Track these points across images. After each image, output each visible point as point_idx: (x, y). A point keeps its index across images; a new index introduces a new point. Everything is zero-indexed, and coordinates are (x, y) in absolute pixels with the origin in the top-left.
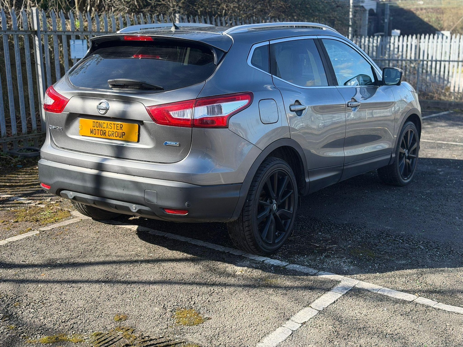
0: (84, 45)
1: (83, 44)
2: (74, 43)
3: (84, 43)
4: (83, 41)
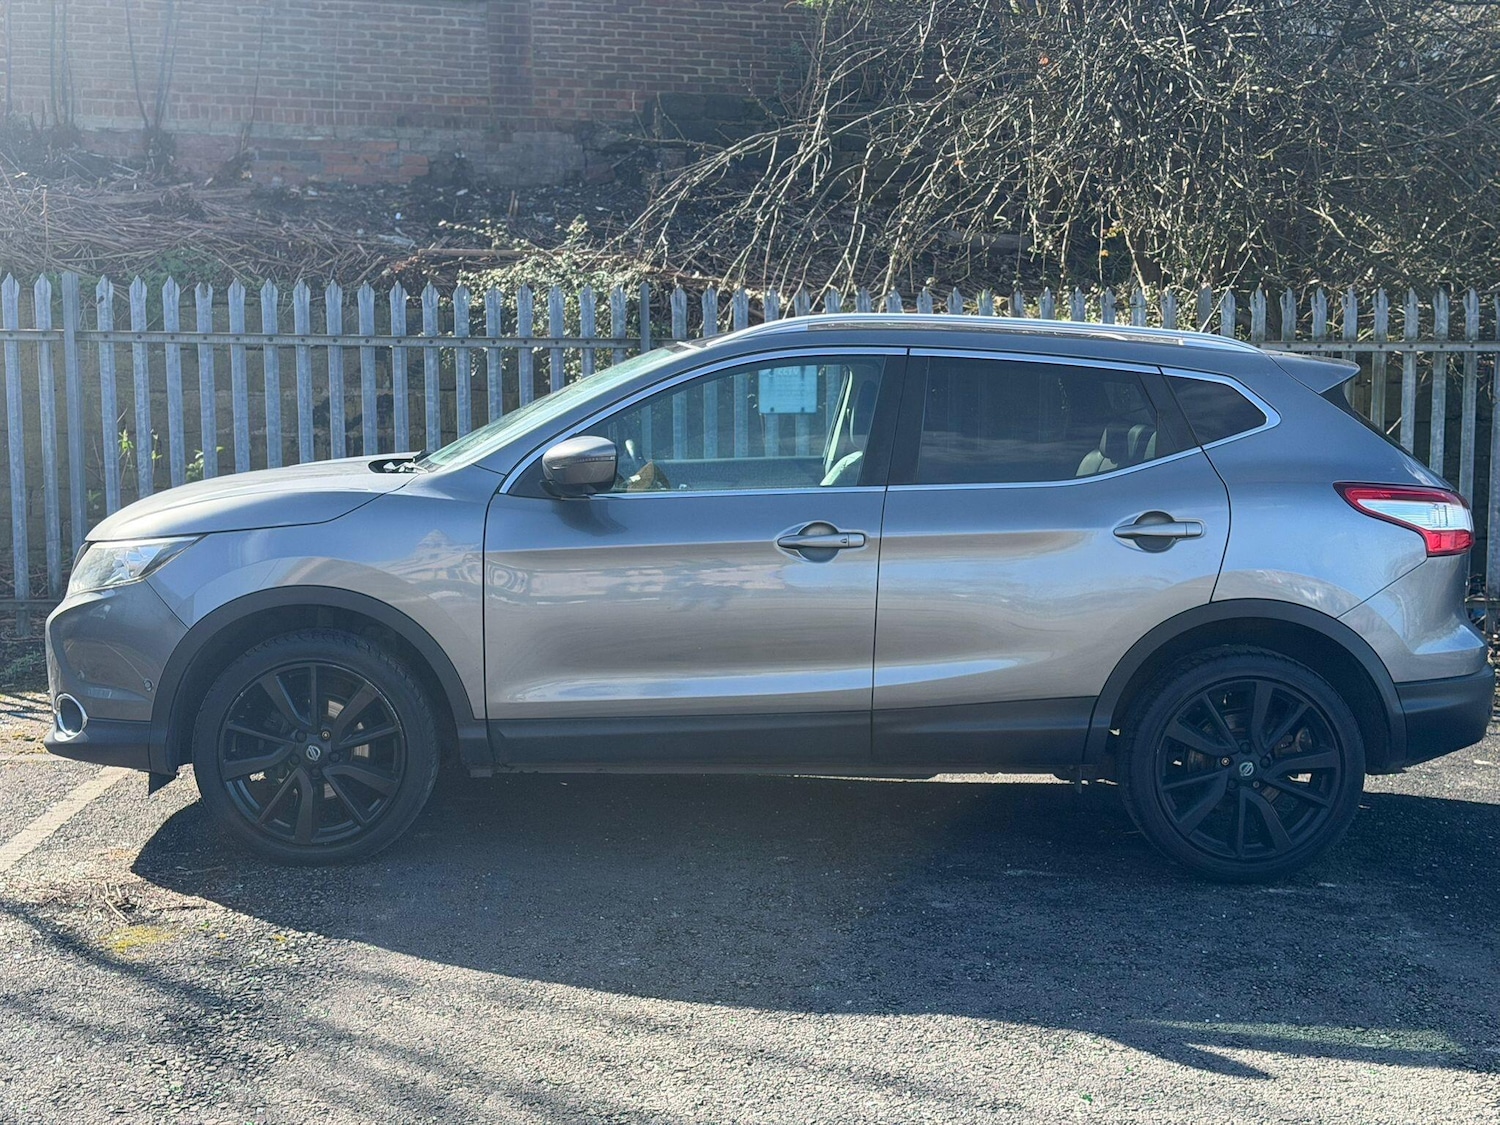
0: (806, 380)
1: (803, 376)
2: (771, 373)
3: (806, 373)
4: (802, 369)
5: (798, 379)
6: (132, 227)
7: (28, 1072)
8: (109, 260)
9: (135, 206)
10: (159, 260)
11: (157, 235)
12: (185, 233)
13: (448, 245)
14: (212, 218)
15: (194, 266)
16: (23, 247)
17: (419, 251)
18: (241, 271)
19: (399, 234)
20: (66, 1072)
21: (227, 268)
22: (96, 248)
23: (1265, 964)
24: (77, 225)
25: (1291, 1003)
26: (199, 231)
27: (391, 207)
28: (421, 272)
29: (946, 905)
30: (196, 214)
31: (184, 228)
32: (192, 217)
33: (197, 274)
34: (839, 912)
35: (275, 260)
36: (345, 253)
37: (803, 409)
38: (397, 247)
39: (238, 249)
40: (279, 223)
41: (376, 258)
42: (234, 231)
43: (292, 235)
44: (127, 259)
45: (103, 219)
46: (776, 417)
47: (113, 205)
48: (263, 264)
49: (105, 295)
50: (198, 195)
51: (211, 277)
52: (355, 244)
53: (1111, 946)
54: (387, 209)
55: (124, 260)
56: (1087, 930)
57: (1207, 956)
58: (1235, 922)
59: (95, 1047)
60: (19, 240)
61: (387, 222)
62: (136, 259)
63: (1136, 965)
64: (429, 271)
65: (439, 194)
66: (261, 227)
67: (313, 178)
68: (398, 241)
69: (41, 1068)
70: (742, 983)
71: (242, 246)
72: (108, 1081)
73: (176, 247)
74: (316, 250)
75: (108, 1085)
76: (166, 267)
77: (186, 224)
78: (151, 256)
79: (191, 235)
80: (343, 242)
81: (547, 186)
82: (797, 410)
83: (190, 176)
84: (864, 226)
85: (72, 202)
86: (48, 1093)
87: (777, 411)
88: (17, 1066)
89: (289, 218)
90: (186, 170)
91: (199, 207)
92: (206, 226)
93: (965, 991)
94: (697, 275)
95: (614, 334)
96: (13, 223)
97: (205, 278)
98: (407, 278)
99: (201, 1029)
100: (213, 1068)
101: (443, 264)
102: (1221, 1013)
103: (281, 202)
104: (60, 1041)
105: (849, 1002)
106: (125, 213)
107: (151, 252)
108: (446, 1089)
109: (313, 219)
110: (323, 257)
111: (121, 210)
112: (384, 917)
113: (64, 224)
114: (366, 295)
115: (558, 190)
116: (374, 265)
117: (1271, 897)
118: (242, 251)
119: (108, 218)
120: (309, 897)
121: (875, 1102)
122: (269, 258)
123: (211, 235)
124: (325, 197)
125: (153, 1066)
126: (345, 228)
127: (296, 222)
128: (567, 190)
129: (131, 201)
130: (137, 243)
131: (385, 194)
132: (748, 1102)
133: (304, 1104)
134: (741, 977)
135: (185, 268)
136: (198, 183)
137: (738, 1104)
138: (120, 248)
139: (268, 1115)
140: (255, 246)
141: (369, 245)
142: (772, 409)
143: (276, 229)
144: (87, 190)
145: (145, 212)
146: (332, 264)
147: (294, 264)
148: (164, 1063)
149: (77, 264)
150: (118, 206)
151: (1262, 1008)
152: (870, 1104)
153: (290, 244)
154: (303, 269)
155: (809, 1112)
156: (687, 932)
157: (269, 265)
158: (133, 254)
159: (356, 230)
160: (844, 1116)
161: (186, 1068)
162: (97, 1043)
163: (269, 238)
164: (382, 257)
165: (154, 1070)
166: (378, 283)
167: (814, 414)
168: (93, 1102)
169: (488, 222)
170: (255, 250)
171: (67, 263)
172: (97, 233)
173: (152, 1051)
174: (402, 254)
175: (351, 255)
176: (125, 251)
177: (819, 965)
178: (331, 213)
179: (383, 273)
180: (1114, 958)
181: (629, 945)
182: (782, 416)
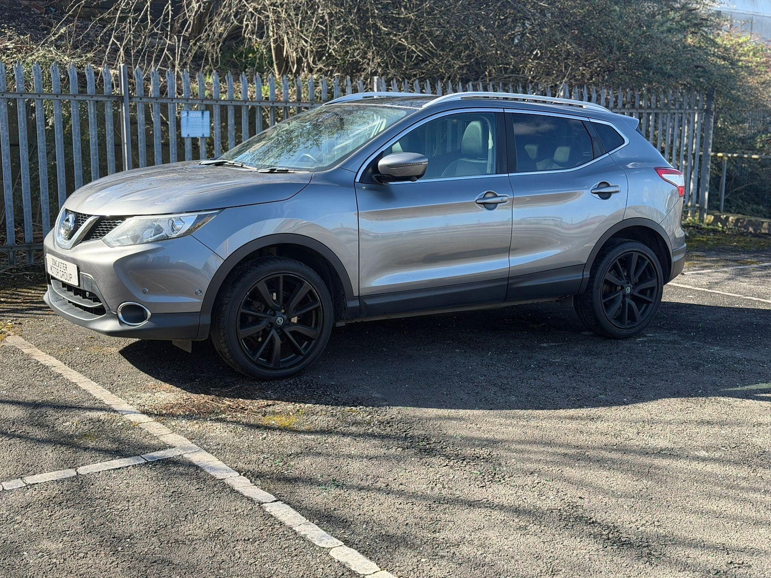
2: (188, 116)
3: (204, 116)
4: (203, 113)
5: (201, 119)
37: (203, 135)
46: (190, 140)
82: (200, 136)
87: (191, 136)
95: (105, 93)
142: (188, 135)
167: (208, 138)
182: (193, 138)
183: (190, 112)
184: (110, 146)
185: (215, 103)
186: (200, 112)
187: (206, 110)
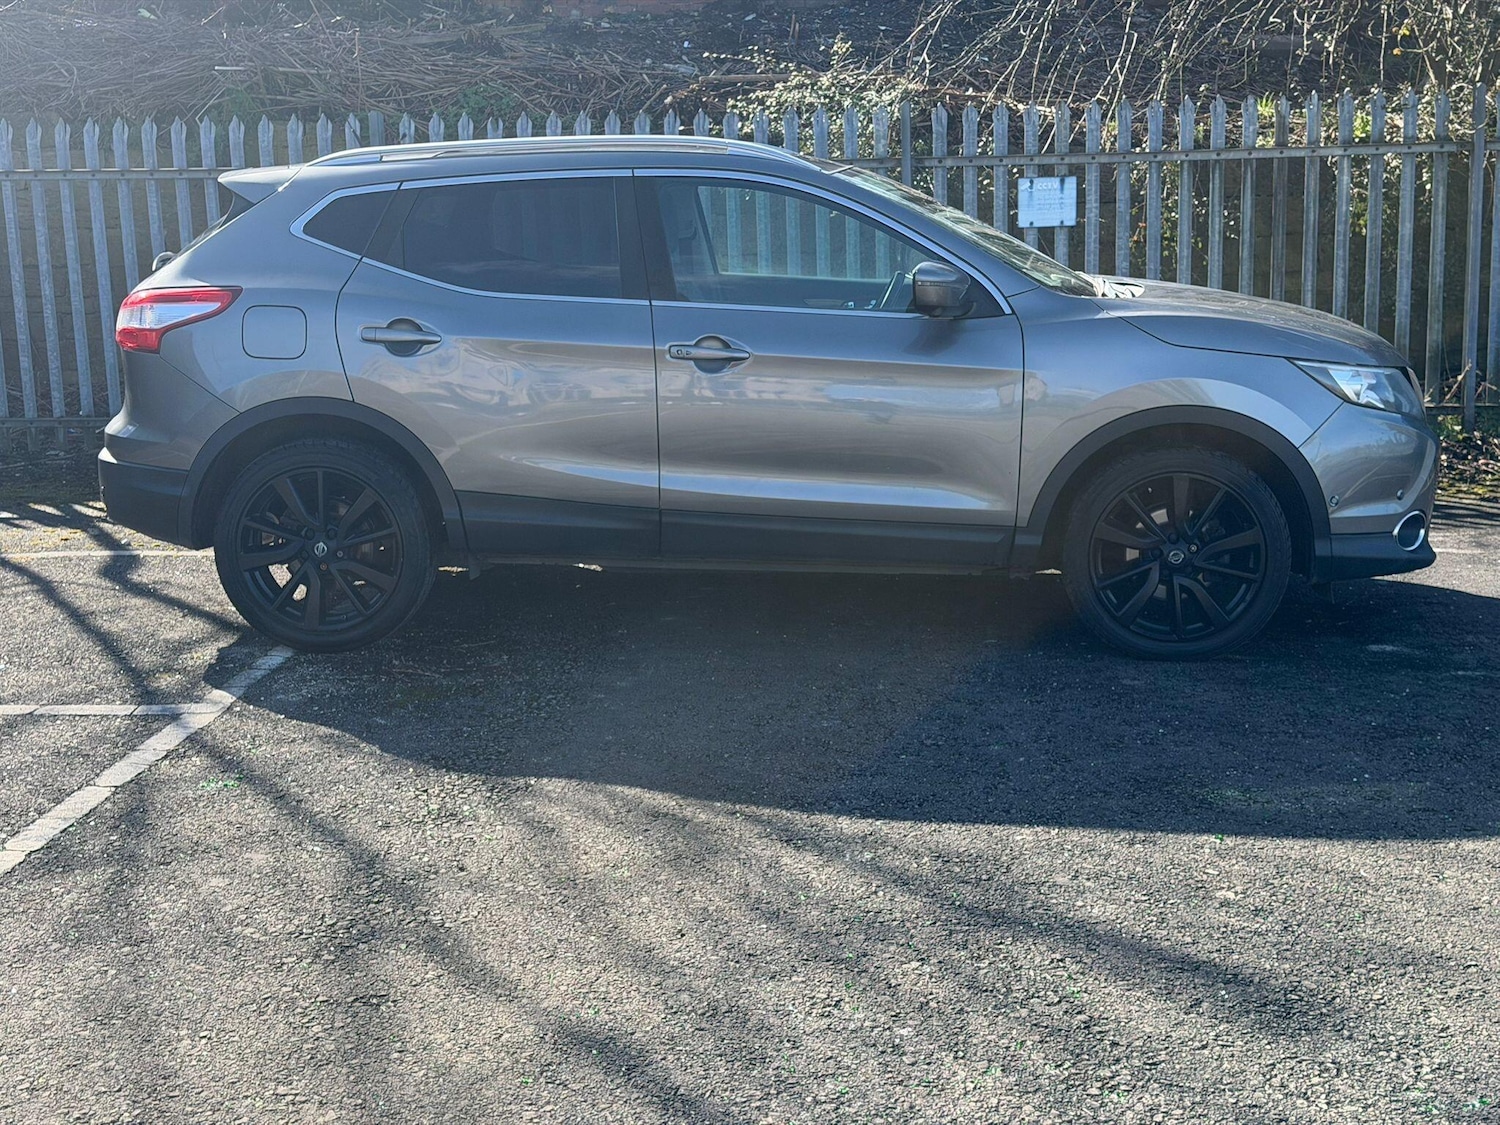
0: (1065, 191)
1: (1062, 189)
2: (1031, 187)
3: (1066, 186)
4: (1062, 182)
5: (1058, 192)
6: (437, 66)
7: (316, 796)
8: (416, 98)
9: (440, 44)
10: (460, 96)
11: (459, 73)
12: (484, 69)
13: (729, 72)
14: (510, 54)
15: (493, 102)
16: (339, 88)
17: (700, 78)
18: (535, 105)
19: (686, 62)
20: (346, 795)
21: (522, 102)
22: (405, 87)
23: (1430, 734)
24: (388, 65)
25: (1442, 767)
26: (497, 67)
27: (680, 35)
28: (701, 99)
29: (1136, 682)
30: (495, 50)
31: (484, 65)
32: (492, 54)
33: (495, 109)
34: (1033, 687)
35: (567, 93)
36: (630, 84)
37: (1062, 222)
38: (680, 76)
39: (533, 83)
40: (572, 56)
41: (660, 87)
42: (529, 66)
43: (583, 68)
44: (432, 97)
45: (411, 59)
46: (1036, 231)
47: (419, 45)
48: (556, 96)
49: (407, 131)
50: (497, 32)
51: (507, 111)
52: (641, 74)
53: (1284, 718)
54: (676, 38)
55: (430, 98)
56: (1264, 705)
57: (1374, 728)
58: (1414, 700)
59: (371, 778)
60: (336, 81)
61: (675, 51)
62: (441, 96)
63: (1303, 734)
64: (709, 98)
65: (729, 20)
66: (554, 61)
67: (610, 9)
68: (683, 69)
69: (327, 792)
70: (929, 742)
71: (536, 80)
72: (380, 803)
73: (476, 83)
74: (604, 82)
75: (379, 806)
76: (468, 103)
77: (484, 61)
78: (454, 93)
79: (490, 71)
80: (630, 73)
81: (833, 7)
82: (1056, 223)
83: (495, 14)
84: (1136, 35)
85: (384, 43)
86: (330, 811)
87: (1036, 225)
88: (308, 790)
89: (582, 51)
90: (490, 6)
91: (497, 44)
92: (503, 62)
93: (1132, 752)
94: (970, 92)
95: (877, 154)
96: (331, 66)
97: (502, 112)
98: (688, 106)
99: (459, 766)
100: (466, 795)
101: (722, 90)
102: (1371, 773)
103: (576, 35)
104: (343, 773)
105: (1022, 759)
106: (430, 52)
107: (454, 89)
108: (654, 817)
109: (605, 51)
110: (610, 88)
111: (427, 50)
112: (624, 684)
113: (376, 65)
114: (642, 124)
115: (843, 10)
116: (658, 93)
117: (1457, 678)
118: (536, 85)
119: (415, 58)
120: (562, 667)
121: (1024, 836)
122: (561, 91)
123: (507, 71)
124: (617, 28)
125: (417, 793)
126: (634, 59)
127: (587, 54)
128: (852, 10)
129: (436, 40)
130: (442, 81)
131: (674, 23)
132: (912, 834)
133: (535, 824)
134: (929, 738)
135: (484, 103)
136: (501, 20)
137: (902, 835)
138: (426, 86)
139: (505, 831)
140: (549, 80)
141: (653, 75)
142: (1032, 223)
143: (568, 62)
144: (399, 31)
145: (449, 50)
146: (619, 94)
147: (584, 96)
148: (426, 791)
149: (388, 103)
150: (424, 46)
151: (1412, 770)
152: (1019, 838)
153: (580, 76)
154: (592, 101)
155: (964, 843)
156: (889, 700)
157: (560, 97)
158: (437, 92)
159: (644, 60)
160: (994, 846)
161: (443, 795)
162: (373, 775)
163: (561, 71)
164: (665, 86)
165: (417, 796)
166: (662, 111)
167: (1072, 227)
168: (366, 818)
169: (756, 48)
170: (549, 84)
171: (379, 102)
172: (405, 72)
173: (417, 782)
174: (684, 82)
175: (637, 84)
176: (431, 89)
177: (1002, 729)
178: (622, 44)
179: (666, 101)
180: (1283, 728)
181: (834, 710)
182: (1041, 230)
183: (1036, 181)
184: (882, 247)
185: (1089, 159)
186: (1058, 180)
187: (1071, 174)
